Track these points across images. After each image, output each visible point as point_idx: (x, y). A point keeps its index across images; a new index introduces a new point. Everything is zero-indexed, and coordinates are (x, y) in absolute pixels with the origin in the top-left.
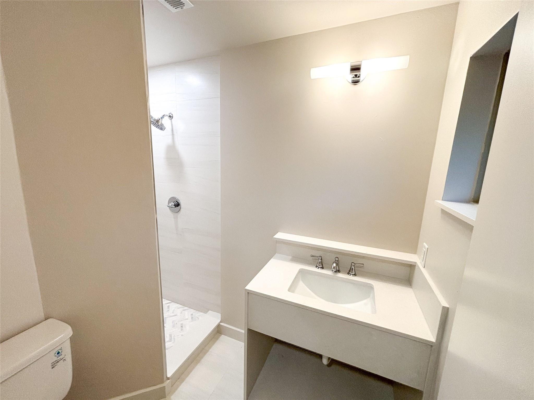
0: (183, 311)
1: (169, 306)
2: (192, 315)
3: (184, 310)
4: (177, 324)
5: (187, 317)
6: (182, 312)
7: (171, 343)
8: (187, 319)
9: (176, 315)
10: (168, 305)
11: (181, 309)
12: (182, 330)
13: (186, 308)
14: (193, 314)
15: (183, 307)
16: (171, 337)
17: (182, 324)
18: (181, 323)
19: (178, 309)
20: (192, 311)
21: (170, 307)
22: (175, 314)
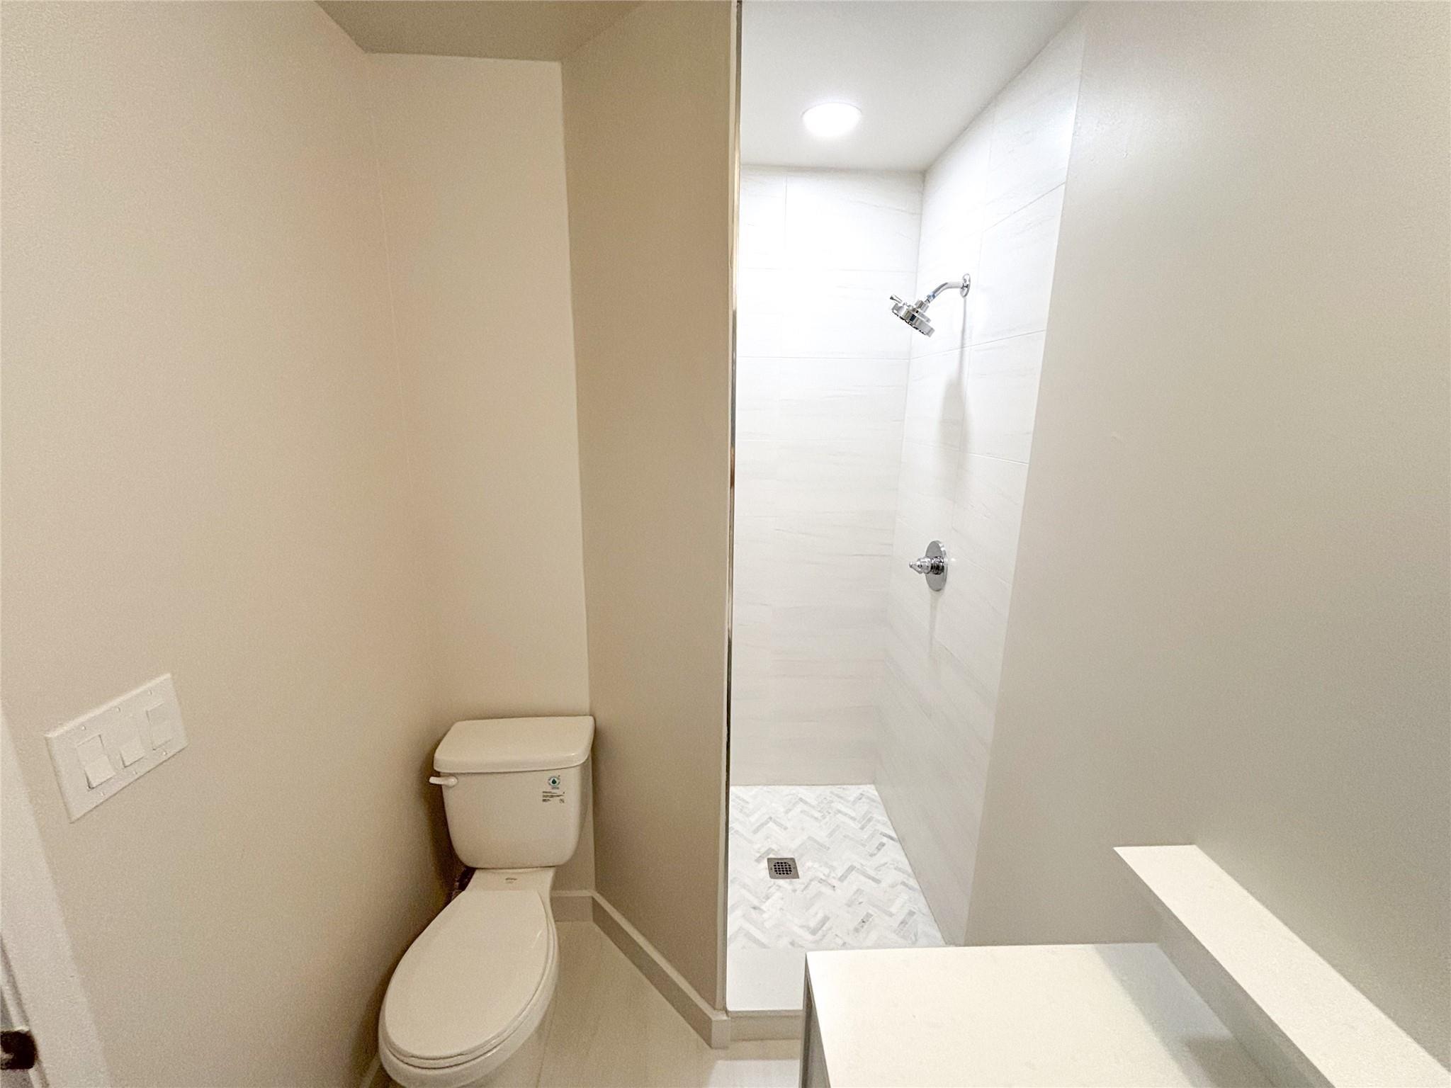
0: (902, 886)
1: (883, 845)
2: (911, 913)
3: (904, 884)
4: (862, 905)
5: (893, 910)
6: (897, 885)
7: (810, 937)
8: (891, 915)
9: (877, 881)
10: (885, 840)
11: (901, 877)
12: (856, 930)
13: (912, 882)
14: (915, 917)
15: (909, 875)
16: (822, 926)
17: (868, 915)
18: (870, 912)
19: (895, 869)
20: (921, 904)
21: (885, 847)
22: (877, 877)
